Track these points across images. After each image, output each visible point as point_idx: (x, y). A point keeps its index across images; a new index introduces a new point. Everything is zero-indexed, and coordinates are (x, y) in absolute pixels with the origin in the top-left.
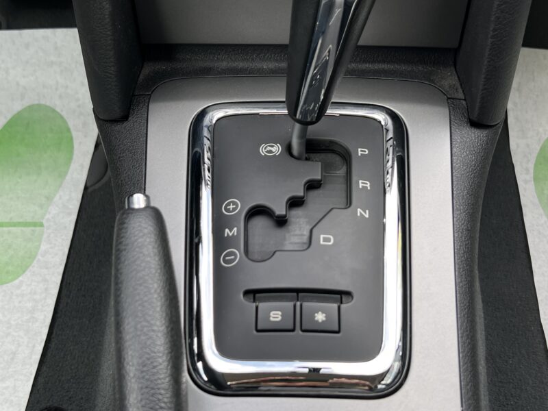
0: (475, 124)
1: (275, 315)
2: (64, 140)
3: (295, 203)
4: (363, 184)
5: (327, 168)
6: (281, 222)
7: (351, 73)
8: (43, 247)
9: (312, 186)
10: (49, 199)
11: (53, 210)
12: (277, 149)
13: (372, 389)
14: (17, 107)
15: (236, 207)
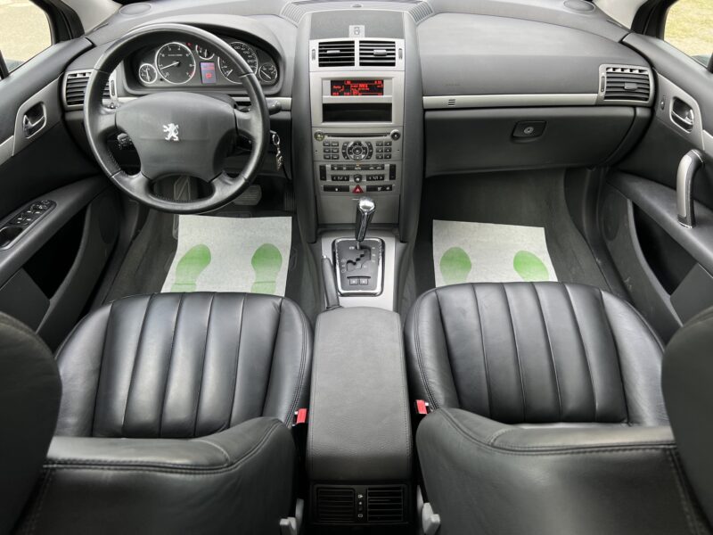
0: (402, 242)
1: (354, 281)
2: (278, 256)
3: (358, 260)
4: (374, 255)
5: (365, 252)
6: (355, 264)
7: (370, 230)
8: (277, 288)
9: (362, 256)
10: (276, 274)
11: (278, 278)
12: (353, 248)
13: (374, 295)
14: (260, 245)
15: (344, 261)
